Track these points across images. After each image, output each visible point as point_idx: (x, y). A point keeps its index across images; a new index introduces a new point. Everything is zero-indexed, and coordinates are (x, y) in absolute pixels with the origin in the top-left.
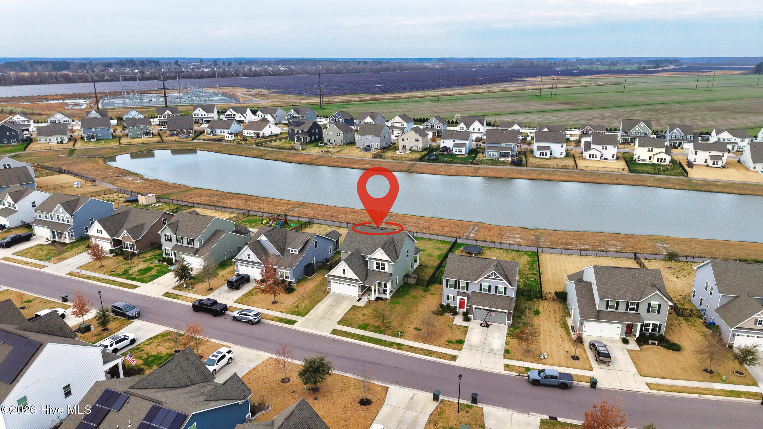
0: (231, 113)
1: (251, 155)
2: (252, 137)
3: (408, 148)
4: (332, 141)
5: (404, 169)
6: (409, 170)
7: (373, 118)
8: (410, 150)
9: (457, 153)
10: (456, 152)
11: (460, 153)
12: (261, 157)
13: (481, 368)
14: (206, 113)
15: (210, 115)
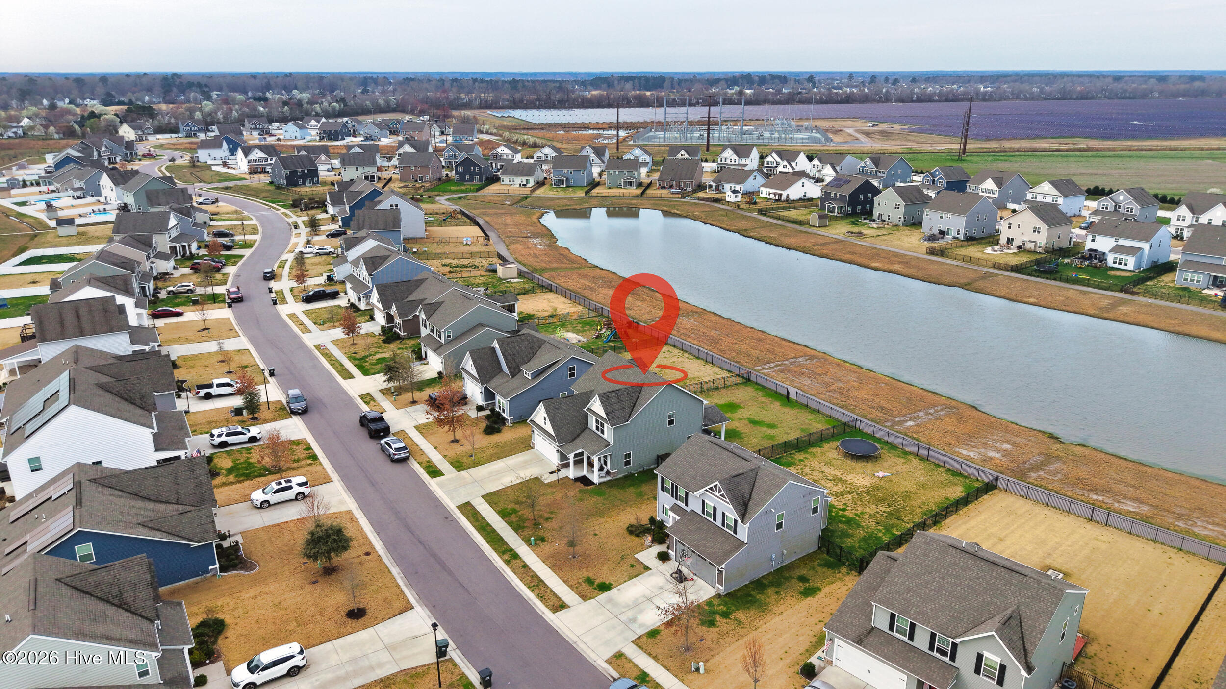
0: (773, 160)
1: (731, 228)
2: (769, 199)
3: (1016, 243)
4: (885, 217)
5: (963, 281)
6: (969, 284)
7: (999, 182)
8: (1019, 247)
9: (1117, 266)
10: (1115, 262)
11: (1122, 267)
12: (743, 233)
13: (576, 639)
14: (737, 158)
15: (743, 161)
